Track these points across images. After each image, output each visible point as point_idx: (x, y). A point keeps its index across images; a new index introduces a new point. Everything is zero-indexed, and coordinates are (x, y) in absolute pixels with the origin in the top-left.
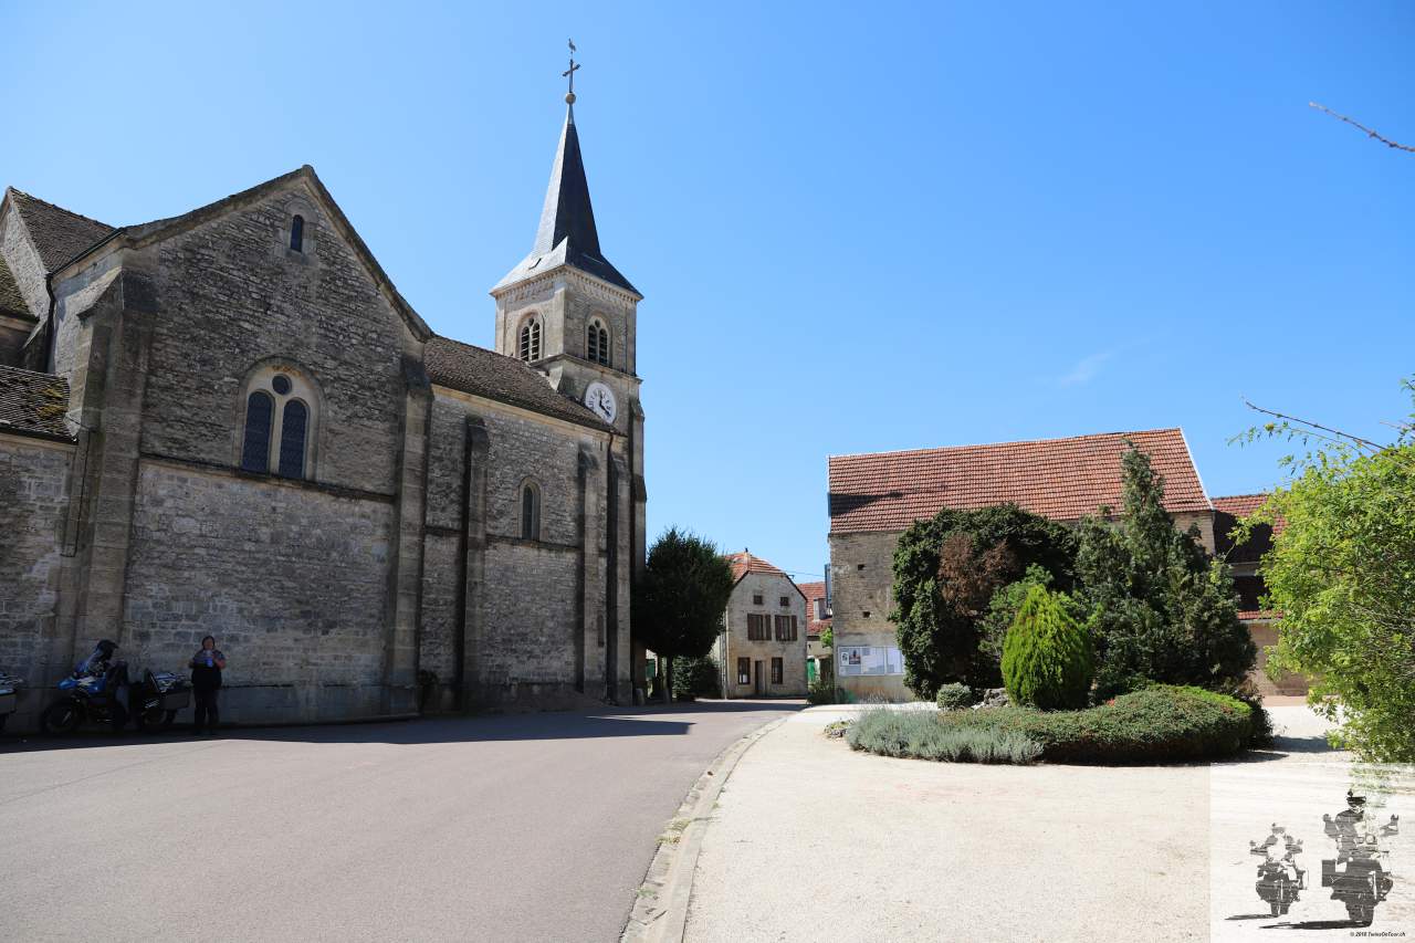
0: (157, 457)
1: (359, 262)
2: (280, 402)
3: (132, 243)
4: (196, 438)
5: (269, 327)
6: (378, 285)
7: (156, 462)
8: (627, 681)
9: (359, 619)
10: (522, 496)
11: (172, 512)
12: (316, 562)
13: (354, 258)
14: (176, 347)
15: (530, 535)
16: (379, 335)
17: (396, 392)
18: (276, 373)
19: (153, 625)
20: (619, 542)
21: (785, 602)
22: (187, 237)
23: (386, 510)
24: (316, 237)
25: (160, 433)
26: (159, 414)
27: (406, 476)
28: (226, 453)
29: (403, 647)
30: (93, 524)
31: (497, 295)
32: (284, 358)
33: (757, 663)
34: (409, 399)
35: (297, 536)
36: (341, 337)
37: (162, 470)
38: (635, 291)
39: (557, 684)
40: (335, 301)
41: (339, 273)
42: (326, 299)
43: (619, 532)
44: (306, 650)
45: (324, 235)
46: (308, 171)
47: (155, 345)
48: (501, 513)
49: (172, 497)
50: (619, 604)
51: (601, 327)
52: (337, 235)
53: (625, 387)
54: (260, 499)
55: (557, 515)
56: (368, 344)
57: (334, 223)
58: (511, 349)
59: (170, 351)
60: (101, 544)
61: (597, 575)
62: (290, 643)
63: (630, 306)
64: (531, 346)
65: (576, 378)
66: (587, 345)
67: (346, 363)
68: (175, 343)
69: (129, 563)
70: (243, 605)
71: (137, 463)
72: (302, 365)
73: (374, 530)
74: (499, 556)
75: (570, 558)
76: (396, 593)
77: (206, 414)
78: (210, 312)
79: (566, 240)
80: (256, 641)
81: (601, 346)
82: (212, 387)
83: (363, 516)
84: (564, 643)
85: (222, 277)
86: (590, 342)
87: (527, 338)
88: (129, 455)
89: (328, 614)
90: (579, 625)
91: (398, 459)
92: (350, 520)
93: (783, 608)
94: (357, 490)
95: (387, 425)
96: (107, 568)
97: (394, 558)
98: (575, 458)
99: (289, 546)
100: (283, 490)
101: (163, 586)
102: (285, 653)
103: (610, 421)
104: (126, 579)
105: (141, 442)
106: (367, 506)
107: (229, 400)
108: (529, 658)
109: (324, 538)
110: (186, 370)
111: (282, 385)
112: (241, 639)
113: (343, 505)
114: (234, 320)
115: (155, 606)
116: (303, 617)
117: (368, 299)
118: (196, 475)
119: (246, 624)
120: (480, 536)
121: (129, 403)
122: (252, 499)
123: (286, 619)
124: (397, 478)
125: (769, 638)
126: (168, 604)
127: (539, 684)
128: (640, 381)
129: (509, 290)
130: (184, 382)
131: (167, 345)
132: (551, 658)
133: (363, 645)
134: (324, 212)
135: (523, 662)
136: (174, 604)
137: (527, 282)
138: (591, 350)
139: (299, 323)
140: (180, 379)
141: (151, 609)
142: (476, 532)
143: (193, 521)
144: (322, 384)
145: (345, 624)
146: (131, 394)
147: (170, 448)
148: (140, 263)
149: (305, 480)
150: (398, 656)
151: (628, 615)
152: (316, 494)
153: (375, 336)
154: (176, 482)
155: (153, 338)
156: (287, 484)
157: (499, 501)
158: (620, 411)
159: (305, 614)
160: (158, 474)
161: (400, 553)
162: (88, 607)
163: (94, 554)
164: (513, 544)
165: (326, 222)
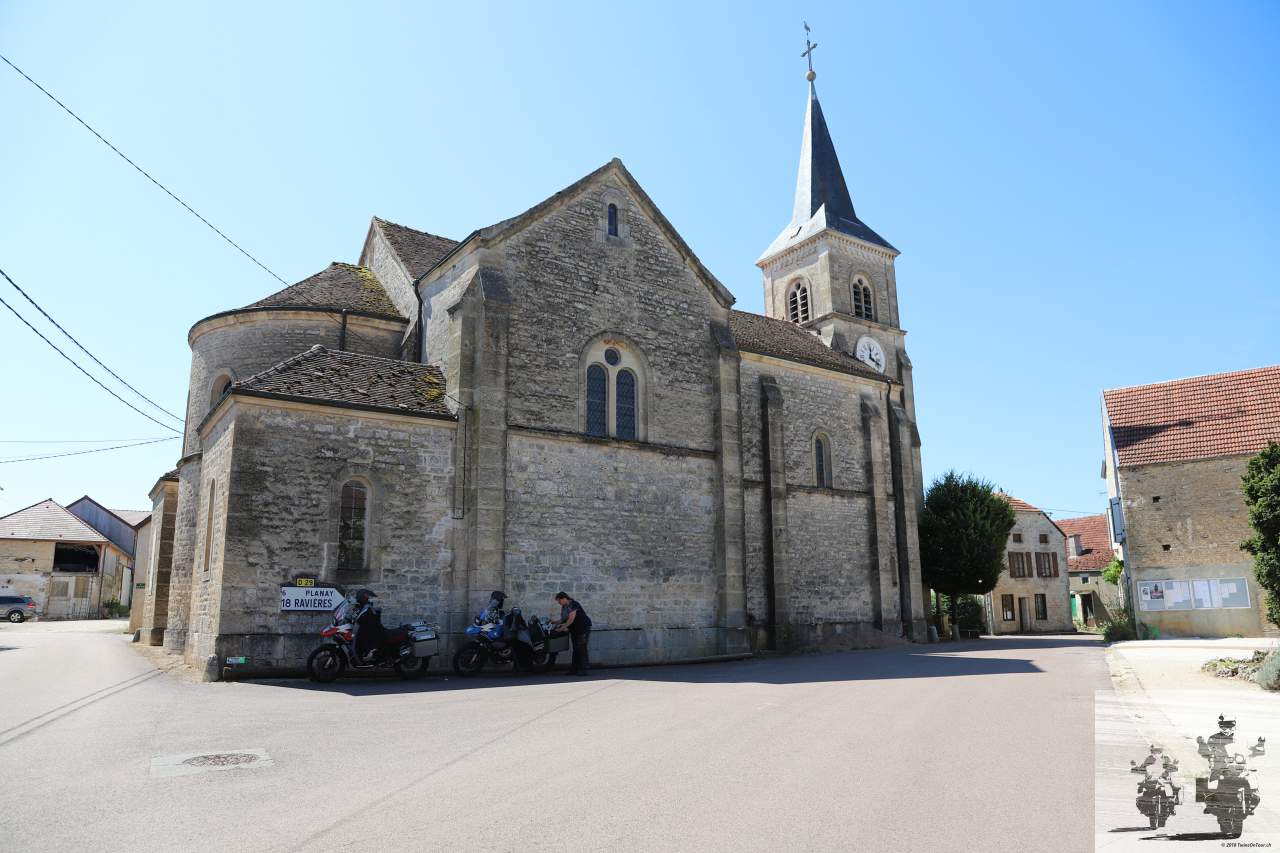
0: (520, 428)
1: (667, 241)
2: (613, 372)
3: (485, 242)
4: (549, 410)
5: (599, 305)
6: (685, 260)
7: (519, 432)
8: (921, 619)
9: (693, 567)
10: (814, 445)
11: (535, 476)
12: (653, 515)
13: (661, 237)
14: (526, 330)
15: (824, 483)
16: (690, 305)
17: (709, 356)
18: (607, 347)
19: (527, 577)
20: (905, 486)
21: (1044, 539)
22: (525, 233)
23: (708, 465)
24: (629, 222)
25: (520, 407)
26: (518, 390)
27: (725, 433)
28: (574, 421)
29: (733, 592)
30: (476, 490)
31: (763, 266)
32: (612, 332)
33: (1020, 600)
34: (721, 361)
35: (636, 493)
36: (658, 309)
37: (524, 440)
38: (892, 248)
39: (857, 623)
40: (650, 278)
41: (651, 252)
42: (642, 276)
43: (904, 476)
44: (651, 596)
45: (635, 219)
46: (616, 163)
47: (511, 330)
48: (797, 464)
49: (533, 463)
50: (909, 546)
51: (864, 285)
52: (645, 217)
53: (891, 338)
54: (603, 461)
55: (847, 463)
56: (681, 314)
57: (643, 208)
58: (781, 313)
59: (522, 334)
60: (484, 507)
61: (887, 518)
62: (637, 590)
63: (888, 262)
64: (800, 308)
65: (846, 334)
66: (853, 303)
67: (665, 333)
68: (526, 327)
69: (506, 523)
70: (597, 557)
71: (505, 434)
72: (629, 337)
73: (700, 485)
74: (798, 503)
75: (861, 503)
76: (724, 541)
77: (555, 387)
78: (551, 296)
79: (823, 206)
80: (610, 590)
81: (866, 302)
82: (557, 363)
83: (690, 472)
84: (862, 583)
85: (557, 266)
86: (856, 299)
87: (795, 302)
88: (498, 428)
89: (667, 563)
90: (874, 566)
91: (716, 418)
92: (679, 476)
93: (1043, 545)
94: (682, 448)
95: (704, 386)
96: (489, 528)
97: (720, 510)
98: (858, 408)
99: (630, 502)
100: (622, 451)
101: (532, 542)
102: (634, 599)
103: (881, 370)
104: (504, 536)
105: (507, 416)
106: (693, 462)
107: (571, 374)
108: (831, 599)
109: (659, 494)
110: (536, 350)
111: (612, 357)
112: (598, 588)
113: (673, 463)
114: (570, 302)
115: (527, 559)
116: (647, 566)
117: (677, 273)
118: (551, 443)
119: (601, 575)
120: (781, 487)
121: (496, 383)
122: (597, 461)
123: (632, 568)
124: (716, 434)
125: (1031, 575)
126: (538, 558)
127: (840, 623)
128: (904, 333)
129: (774, 259)
130: (535, 360)
131: (519, 329)
132: (851, 598)
133: (699, 590)
134: (634, 199)
135: (826, 603)
136: (541, 558)
137: (791, 250)
138: (857, 307)
139: (622, 300)
140: (531, 358)
141: (524, 563)
142: (777, 482)
143: (551, 483)
144: (646, 353)
145: (682, 571)
146: (496, 374)
147: (529, 420)
148: (492, 260)
149: (638, 441)
150: (730, 600)
151: (918, 555)
152: (650, 454)
153: (685, 306)
154: (535, 449)
155: (509, 323)
156: (625, 446)
157: (794, 452)
158: (888, 362)
159: (648, 563)
160: (521, 443)
161: (725, 504)
162: (478, 563)
163: (479, 516)
164: (809, 493)
165: (636, 208)
